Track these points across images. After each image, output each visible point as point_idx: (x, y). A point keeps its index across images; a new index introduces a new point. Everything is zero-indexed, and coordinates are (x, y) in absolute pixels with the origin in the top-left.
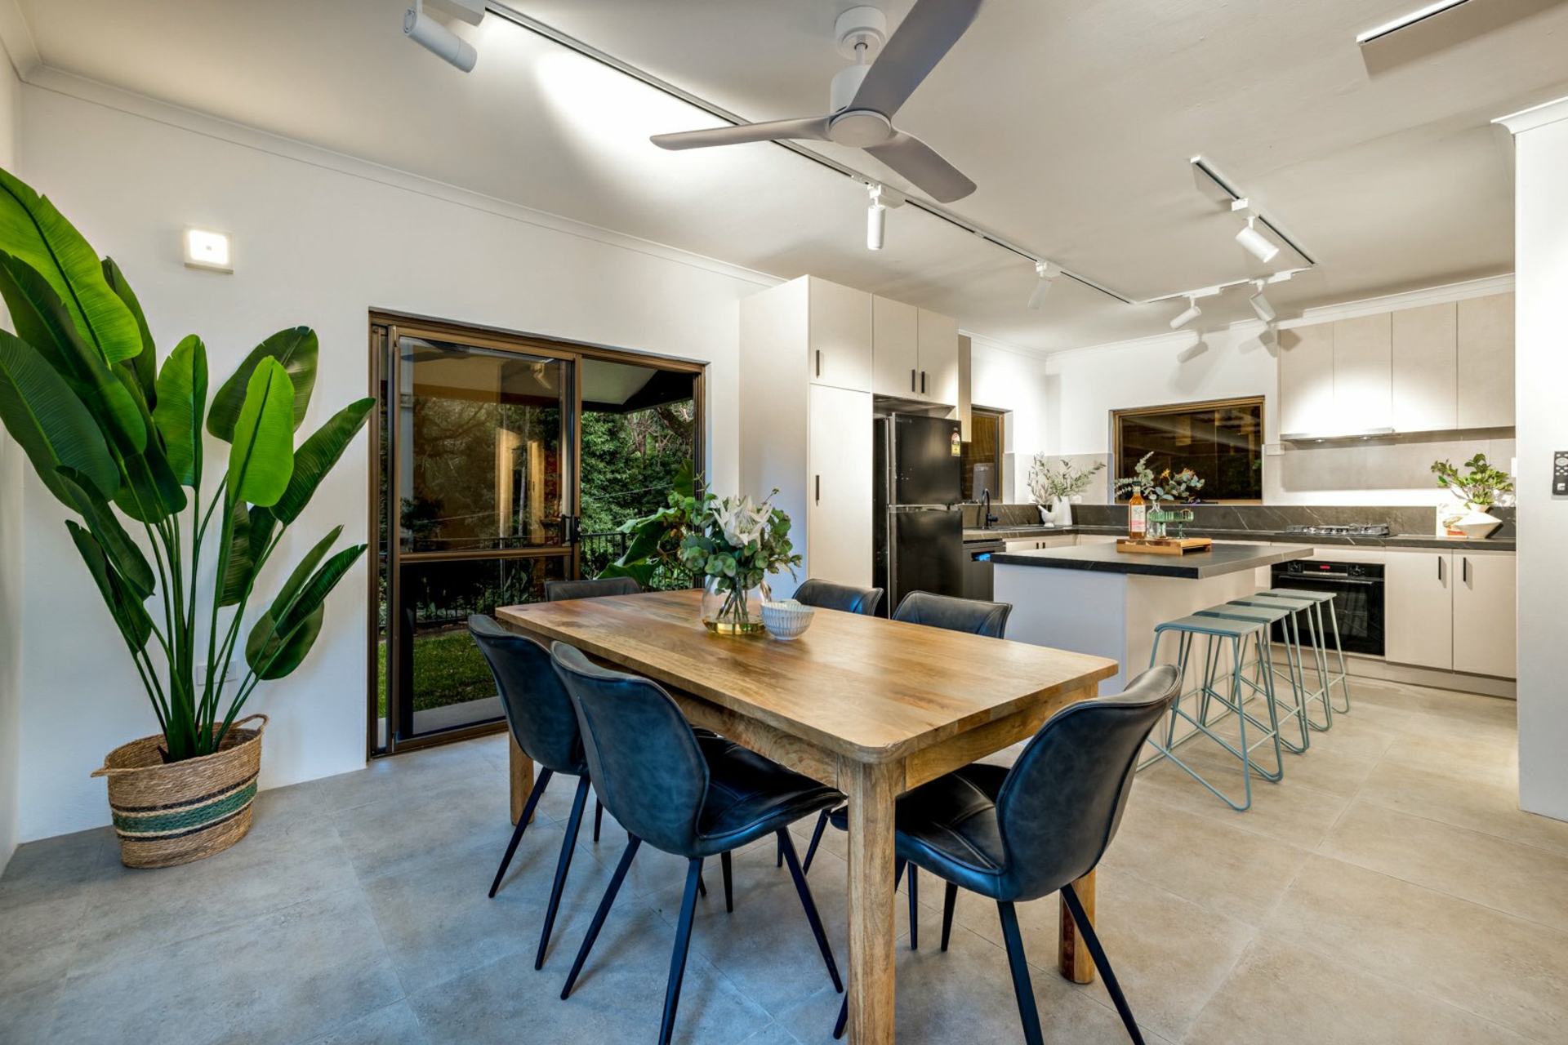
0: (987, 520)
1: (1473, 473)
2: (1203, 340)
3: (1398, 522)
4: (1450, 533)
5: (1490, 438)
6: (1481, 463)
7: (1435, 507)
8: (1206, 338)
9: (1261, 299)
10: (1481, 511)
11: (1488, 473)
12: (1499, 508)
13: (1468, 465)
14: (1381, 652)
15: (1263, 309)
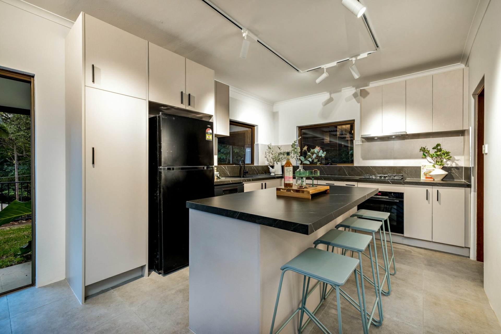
0: (244, 172)
1: (435, 152)
2: (331, 96)
3: (406, 173)
4: (427, 178)
5: (442, 137)
6: (439, 148)
7: (421, 167)
8: (333, 95)
9: (354, 67)
10: (440, 169)
11: (442, 152)
12: (446, 167)
13: (433, 148)
14: (402, 233)
15: (355, 72)
